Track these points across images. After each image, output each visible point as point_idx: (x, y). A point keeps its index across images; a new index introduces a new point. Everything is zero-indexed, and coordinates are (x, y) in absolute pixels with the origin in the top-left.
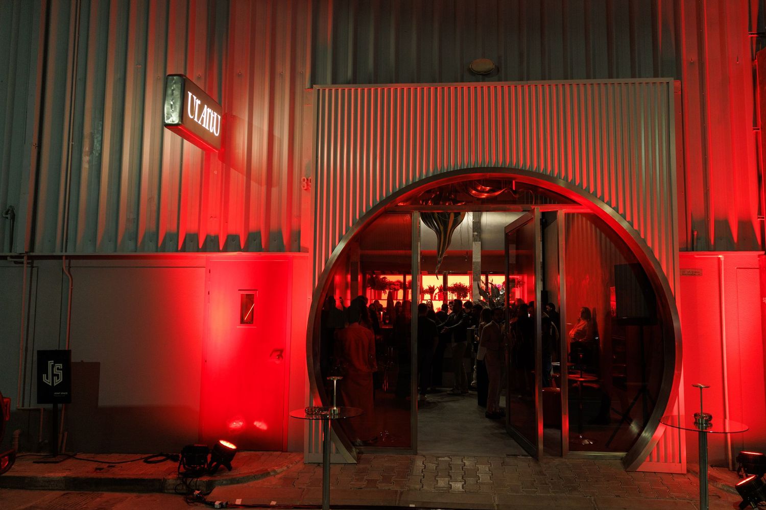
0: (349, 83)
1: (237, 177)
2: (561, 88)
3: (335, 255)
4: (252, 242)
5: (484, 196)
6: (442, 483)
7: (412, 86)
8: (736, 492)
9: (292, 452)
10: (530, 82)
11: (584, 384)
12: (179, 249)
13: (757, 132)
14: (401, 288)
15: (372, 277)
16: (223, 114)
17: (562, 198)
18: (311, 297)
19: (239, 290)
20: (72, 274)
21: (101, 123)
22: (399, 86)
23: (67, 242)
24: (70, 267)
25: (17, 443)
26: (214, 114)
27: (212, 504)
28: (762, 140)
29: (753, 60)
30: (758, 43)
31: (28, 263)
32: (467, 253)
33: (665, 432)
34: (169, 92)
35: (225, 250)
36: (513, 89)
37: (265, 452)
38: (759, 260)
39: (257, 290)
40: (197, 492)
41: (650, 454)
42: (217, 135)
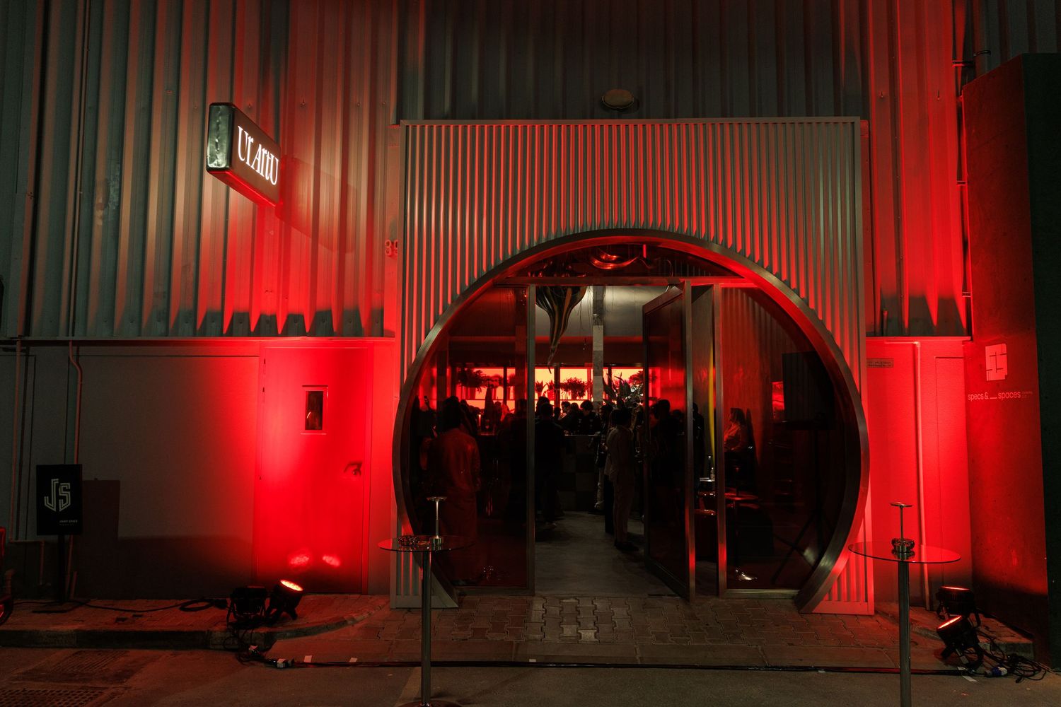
0: (446, 118)
1: (300, 240)
2: (718, 128)
3: (430, 341)
4: (321, 323)
5: (610, 267)
6: (568, 631)
7: (529, 123)
8: (938, 637)
9: (373, 595)
10: (679, 120)
11: (741, 505)
12: (224, 332)
13: (962, 187)
14: (500, 385)
15: (463, 370)
16: (281, 157)
17: (718, 269)
18: (398, 395)
19: (304, 386)
20: (81, 365)
21: (119, 166)
22: (512, 123)
23: (74, 322)
24: (78, 356)
25: (9, 586)
26: (270, 156)
27: (273, 664)
28: (969, 196)
29: (958, 96)
30: (964, 74)
31: (22, 351)
32: (585, 339)
33: (848, 564)
34: (214, 126)
35: (285, 334)
36: (657, 128)
37: (338, 595)
38: (964, 348)
39: (327, 386)
40: (253, 648)
41: (830, 591)
42: (274, 184)
